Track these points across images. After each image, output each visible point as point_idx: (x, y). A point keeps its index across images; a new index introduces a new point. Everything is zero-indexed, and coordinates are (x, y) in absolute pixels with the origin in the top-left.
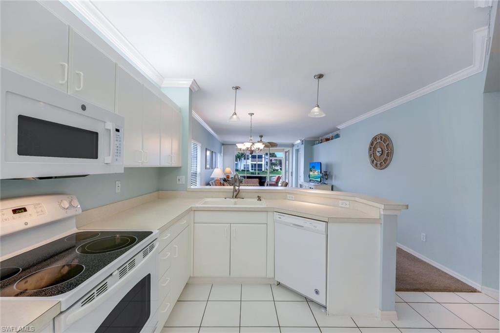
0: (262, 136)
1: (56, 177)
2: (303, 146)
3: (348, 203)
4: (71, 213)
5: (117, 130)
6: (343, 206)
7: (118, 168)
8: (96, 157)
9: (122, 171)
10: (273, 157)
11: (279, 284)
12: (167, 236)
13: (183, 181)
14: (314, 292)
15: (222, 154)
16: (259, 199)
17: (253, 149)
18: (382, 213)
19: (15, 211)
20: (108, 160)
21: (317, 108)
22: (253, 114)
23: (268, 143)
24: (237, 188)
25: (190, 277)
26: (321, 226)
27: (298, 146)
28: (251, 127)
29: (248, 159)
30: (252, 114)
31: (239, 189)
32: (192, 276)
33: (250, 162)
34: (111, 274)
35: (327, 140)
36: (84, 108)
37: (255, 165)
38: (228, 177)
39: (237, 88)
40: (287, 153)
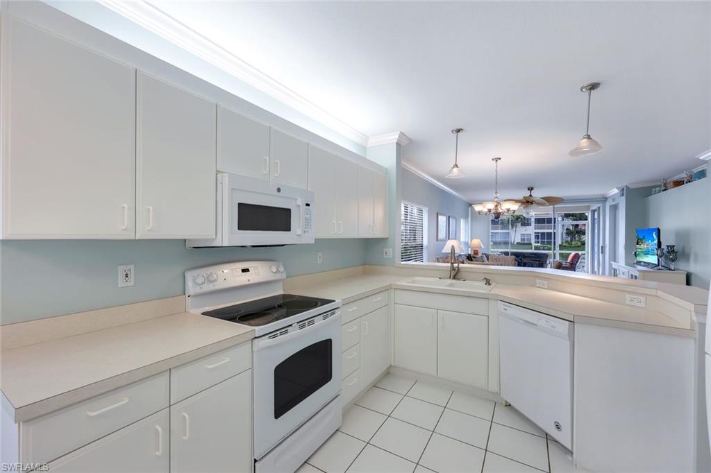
0: (532, 189)
1: (270, 246)
2: (624, 198)
3: (643, 299)
4: (278, 276)
5: (308, 205)
6: (632, 303)
7: (309, 239)
8: (290, 230)
9: (313, 242)
10: (580, 219)
11: (508, 405)
12: (352, 308)
13: (390, 255)
14: (554, 426)
15: (469, 220)
16: (488, 282)
17: (500, 211)
18: (695, 318)
19: (244, 271)
20: (299, 232)
21: (585, 140)
22: (500, 159)
23: (542, 198)
24: (456, 265)
25: (391, 366)
26: (563, 327)
27: (614, 200)
28: (496, 179)
29: (529, 224)
30: (497, 159)
31: (458, 268)
32: (393, 364)
33: (531, 230)
34: (291, 325)
35: (678, 183)
36: (279, 190)
37: (543, 234)
38: (476, 252)
39: (458, 131)
40: (596, 213)
